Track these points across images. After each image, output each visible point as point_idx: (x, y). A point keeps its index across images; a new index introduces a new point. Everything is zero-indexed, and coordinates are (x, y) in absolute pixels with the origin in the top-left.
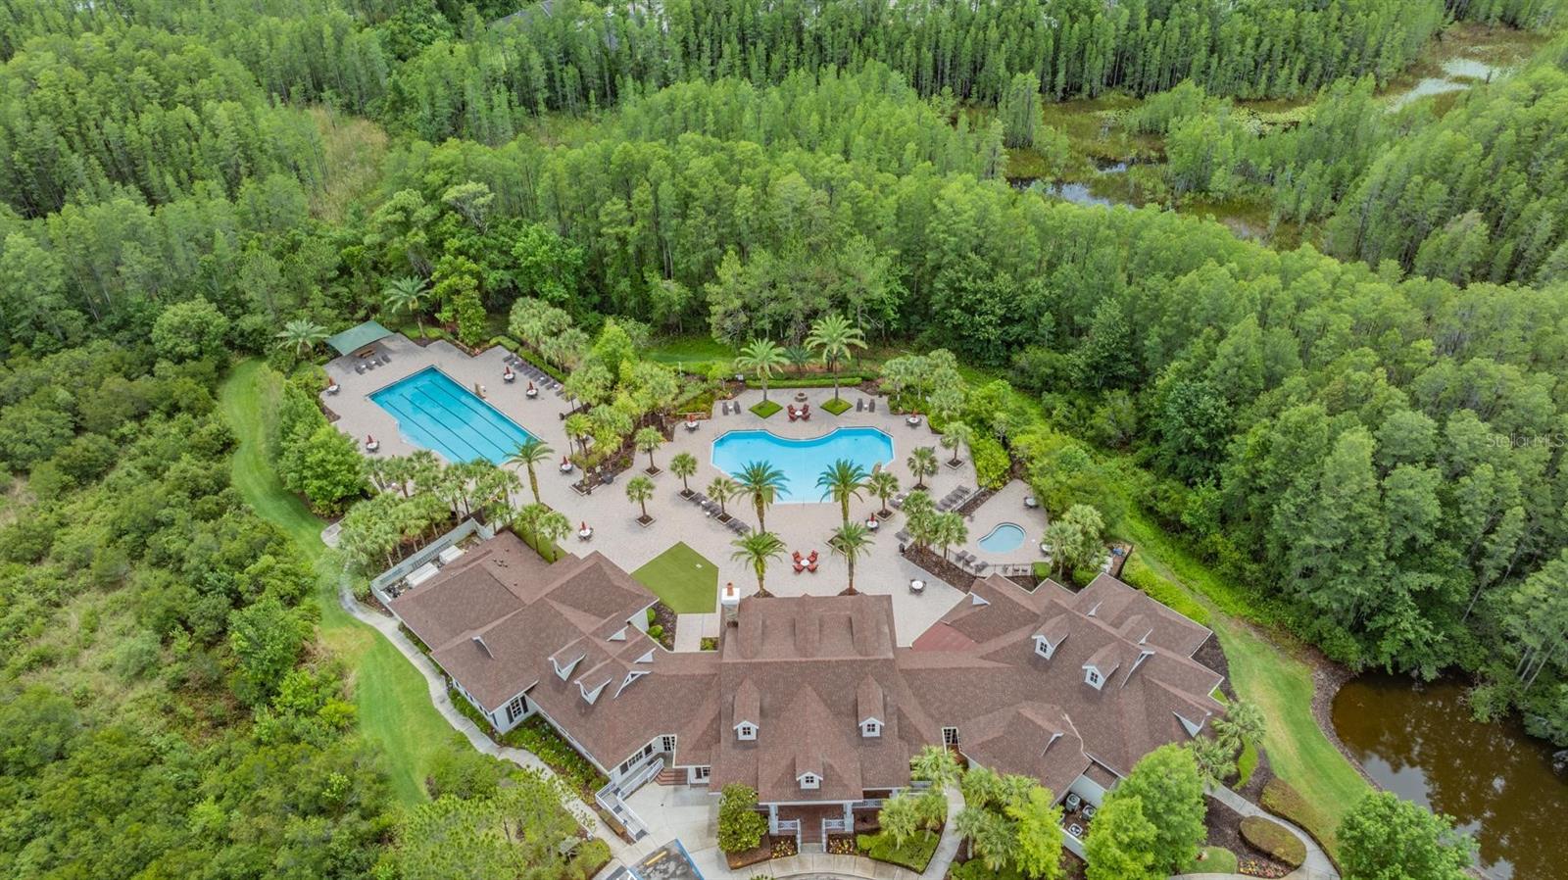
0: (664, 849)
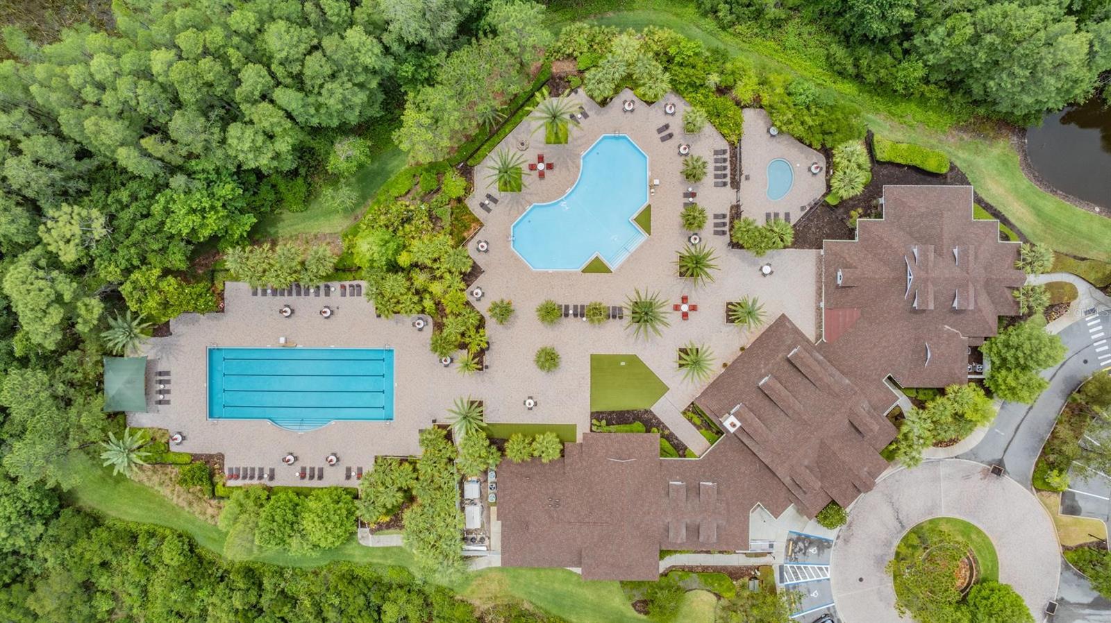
0: (789, 541)
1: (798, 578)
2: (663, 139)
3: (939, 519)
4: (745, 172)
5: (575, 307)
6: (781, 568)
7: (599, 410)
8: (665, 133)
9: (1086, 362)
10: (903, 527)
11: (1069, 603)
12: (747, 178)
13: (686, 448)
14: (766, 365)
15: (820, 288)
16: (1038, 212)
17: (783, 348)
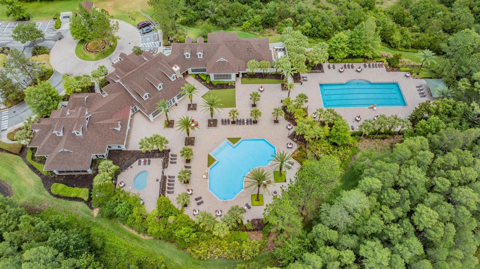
1: (154, 43)
2: (200, 198)
3: (95, 60)
4: (158, 183)
5: (243, 124)
6: (160, 46)
7: (231, 89)
8: (199, 201)
9: (15, 112)
10: (110, 58)
11: (53, 40)
12: (157, 180)
13: (195, 78)
14: (159, 95)
15: (128, 135)
16: (12, 171)
17: (150, 101)
